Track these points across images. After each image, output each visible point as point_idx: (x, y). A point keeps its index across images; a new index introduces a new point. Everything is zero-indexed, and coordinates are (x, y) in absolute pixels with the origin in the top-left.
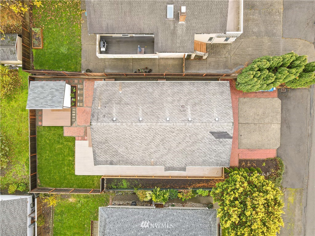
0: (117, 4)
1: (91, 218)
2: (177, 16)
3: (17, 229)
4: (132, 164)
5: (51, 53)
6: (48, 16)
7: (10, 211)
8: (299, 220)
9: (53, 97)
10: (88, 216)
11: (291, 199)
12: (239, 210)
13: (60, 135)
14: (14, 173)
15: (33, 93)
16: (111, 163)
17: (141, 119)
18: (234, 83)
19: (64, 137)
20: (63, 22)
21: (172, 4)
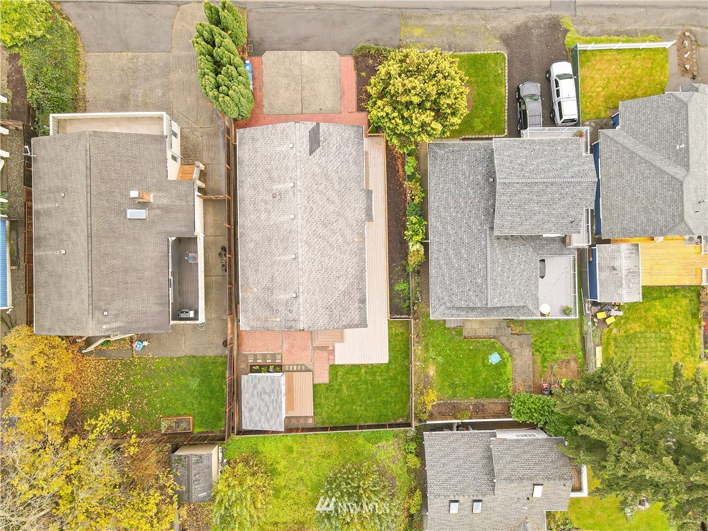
0: (127, 289)
1: (460, 340)
2: (143, 205)
3: (470, 447)
4: (363, 271)
5: (200, 404)
6: (143, 409)
7: (442, 457)
8: (450, 19)
9: (265, 393)
10: (457, 345)
11: (417, 32)
12: (416, 112)
13: (327, 389)
14: (390, 462)
15: (260, 423)
16: (363, 301)
17: (293, 257)
18: (241, 122)
19: (330, 382)
20: (151, 385)
21: (126, 212)
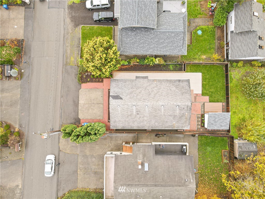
0: (176, 171)
1: (192, 46)
2: (143, 164)
4: (167, 80)
5: (217, 147)
6: (219, 170)
7: (241, 52)
8: (67, 46)
9: (215, 120)
10: (194, 47)
11: (72, 59)
13: (211, 97)
14: (240, 74)
15: (227, 122)
16: (179, 81)
17: (162, 107)
19: (209, 96)
20: (209, 166)
21: (146, 171)
